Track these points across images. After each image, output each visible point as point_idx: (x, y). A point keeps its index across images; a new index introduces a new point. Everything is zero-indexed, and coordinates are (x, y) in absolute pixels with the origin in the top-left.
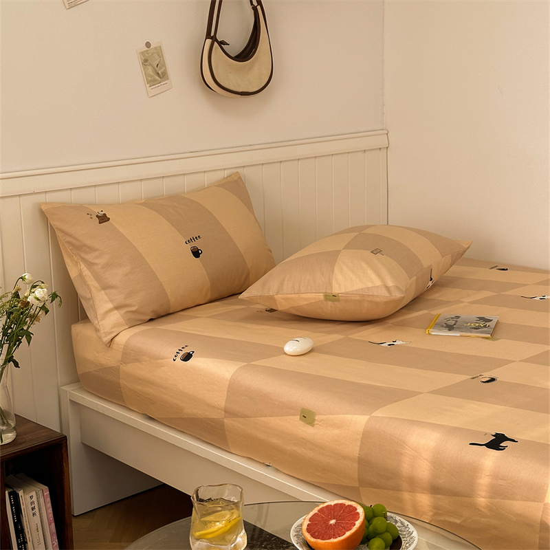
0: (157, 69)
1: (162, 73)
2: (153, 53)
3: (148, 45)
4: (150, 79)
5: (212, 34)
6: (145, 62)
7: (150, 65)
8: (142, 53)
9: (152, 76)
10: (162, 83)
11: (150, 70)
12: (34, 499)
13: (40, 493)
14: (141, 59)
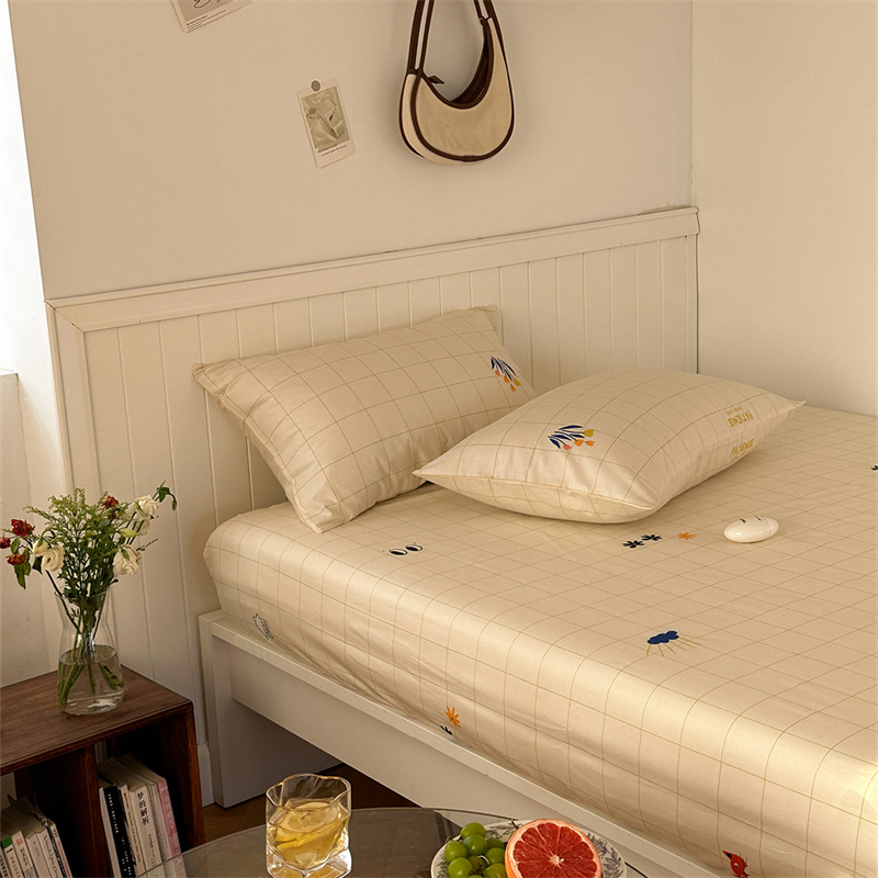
0: (331, 124)
1: (339, 130)
2: (324, 99)
3: (316, 86)
4: (319, 139)
5: (417, 67)
6: (312, 113)
7: (319, 117)
8: (307, 99)
9: (322, 136)
10: (338, 146)
11: (319, 125)
12: (145, 798)
13: (154, 788)
14: (305, 109)
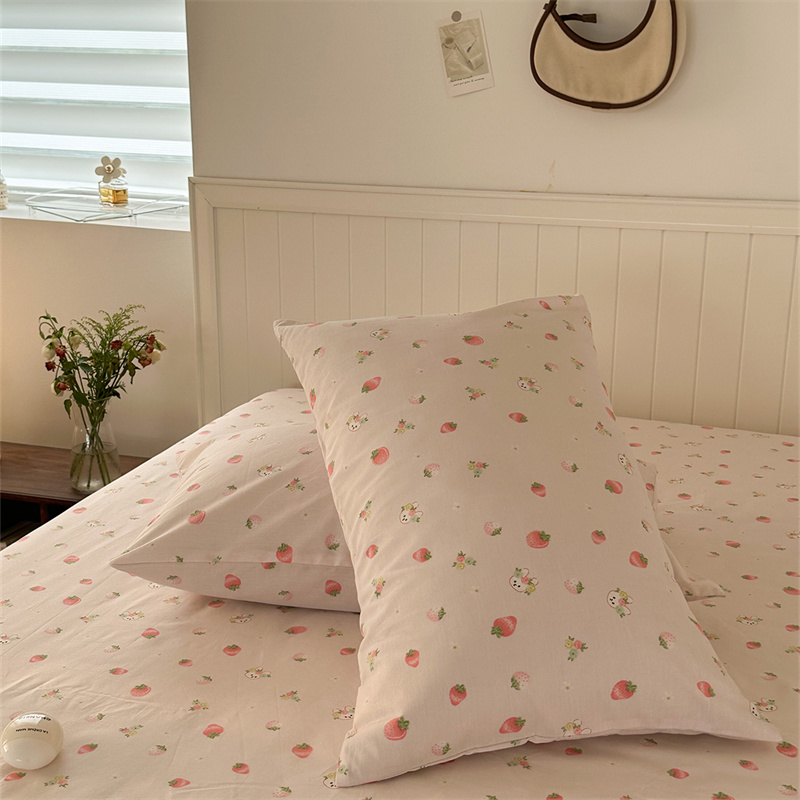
0: (468, 55)
1: (476, 62)
2: (464, 30)
3: (456, 16)
4: (453, 69)
6: (448, 42)
7: (456, 47)
8: (445, 29)
9: (458, 66)
10: (474, 78)
11: (455, 56)
14: (441, 38)
